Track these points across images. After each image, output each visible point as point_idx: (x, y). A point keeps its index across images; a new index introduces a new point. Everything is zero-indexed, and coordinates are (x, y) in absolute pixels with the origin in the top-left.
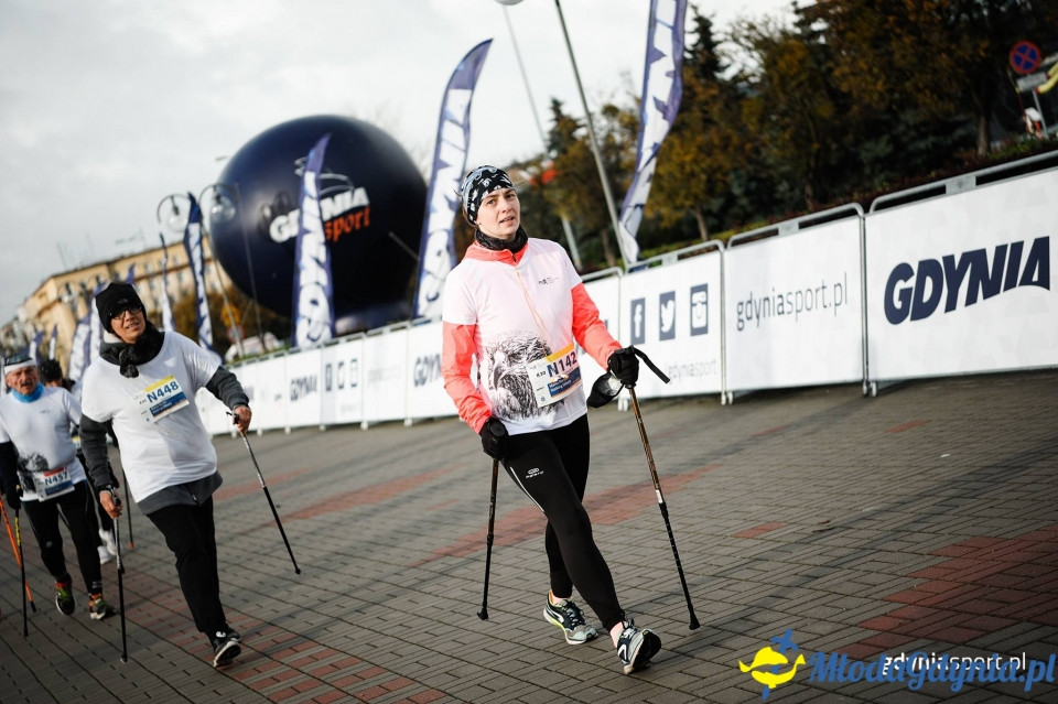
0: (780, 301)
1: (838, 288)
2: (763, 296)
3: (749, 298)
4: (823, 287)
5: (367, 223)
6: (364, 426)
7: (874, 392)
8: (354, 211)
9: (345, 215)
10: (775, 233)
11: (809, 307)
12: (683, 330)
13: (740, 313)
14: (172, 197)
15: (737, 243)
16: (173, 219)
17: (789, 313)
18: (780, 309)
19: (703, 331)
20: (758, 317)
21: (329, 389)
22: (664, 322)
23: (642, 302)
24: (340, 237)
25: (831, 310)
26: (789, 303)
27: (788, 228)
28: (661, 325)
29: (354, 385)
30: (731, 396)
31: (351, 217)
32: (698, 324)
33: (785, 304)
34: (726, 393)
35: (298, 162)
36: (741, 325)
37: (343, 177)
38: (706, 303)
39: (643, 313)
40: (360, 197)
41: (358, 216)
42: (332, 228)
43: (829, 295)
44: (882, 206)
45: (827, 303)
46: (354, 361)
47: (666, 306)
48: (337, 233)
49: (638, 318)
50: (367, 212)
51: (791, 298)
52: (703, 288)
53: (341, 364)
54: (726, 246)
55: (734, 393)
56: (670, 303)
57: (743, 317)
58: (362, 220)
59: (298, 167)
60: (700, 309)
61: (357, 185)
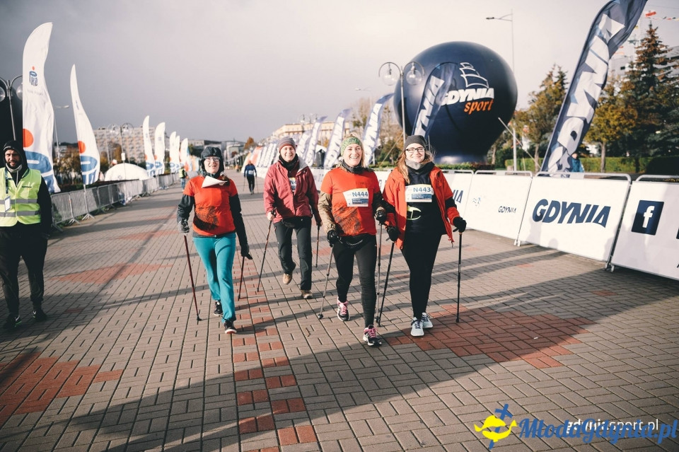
5: (489, 109)
8: (485, 100)
9: (479, 100)
14: (390, 63)
16: (387, 76)
24: (472, 112)
31: (482, 103)
35: (462, 64)
37: (485, 80)
40: (490, 93)
41: (486, 103)
42: (470, 106)
48: (472, 109)
50: (491, 102)
58: (487, 106)
59: (462, 67)
61: (490, 87)
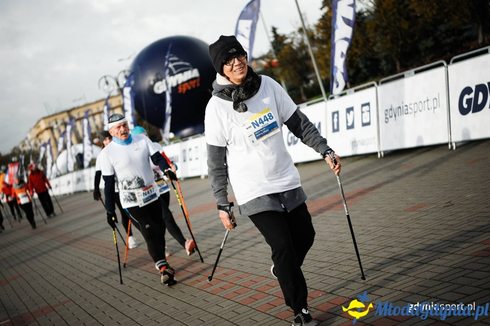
0: (406, 108)
1: (435, 100)
2: (397, 106)
3: (390, 107)
4: (428, 100)
5: (198, 85)
6: (203, 177)
7: (454, 148)
8: (192, 79)
9: (188, 81)
10: (403, 76)
11: (421, 109)
12: (358, 124)
13: (386, 115)
14: (105, 77)
15: (383, 83)
16: (106, 87)
17: (411, 113)
18: (406, 112)
19: (369, 124)
20: (395, 116)
21: (185, 161)
22: (349, 121)
23: (337, 112)
25: (432, 111)
26: (410, 108)
27: (409, 74)
28: (347, 122)
29: (197, 159)
30: (382, 154)
31: (191, 83)
32: (365, 121)
33: (409, 109)
34: (380, 152)
36: (387, 120)
37: (187, 64)
38: (369, 111)
39: (338, 118)
40: (195, 73)
41: (195, 81)
42: (182, 87)
43: (431, 104)
44: (456, 61)
45: (429, 108)
46: (197, 147)
47: (349, 113)
48: (185, 90)
49: (335, 120)
50: (198, 80)
51: (412, 106)
52: (368, 104)
53: (190, 149)
54: (378, 84)
55: (384, 152)
56: (351, 112)
57: (388, 116)
58: (196, 84)
60: (366, 115)
61: (194, 68)
